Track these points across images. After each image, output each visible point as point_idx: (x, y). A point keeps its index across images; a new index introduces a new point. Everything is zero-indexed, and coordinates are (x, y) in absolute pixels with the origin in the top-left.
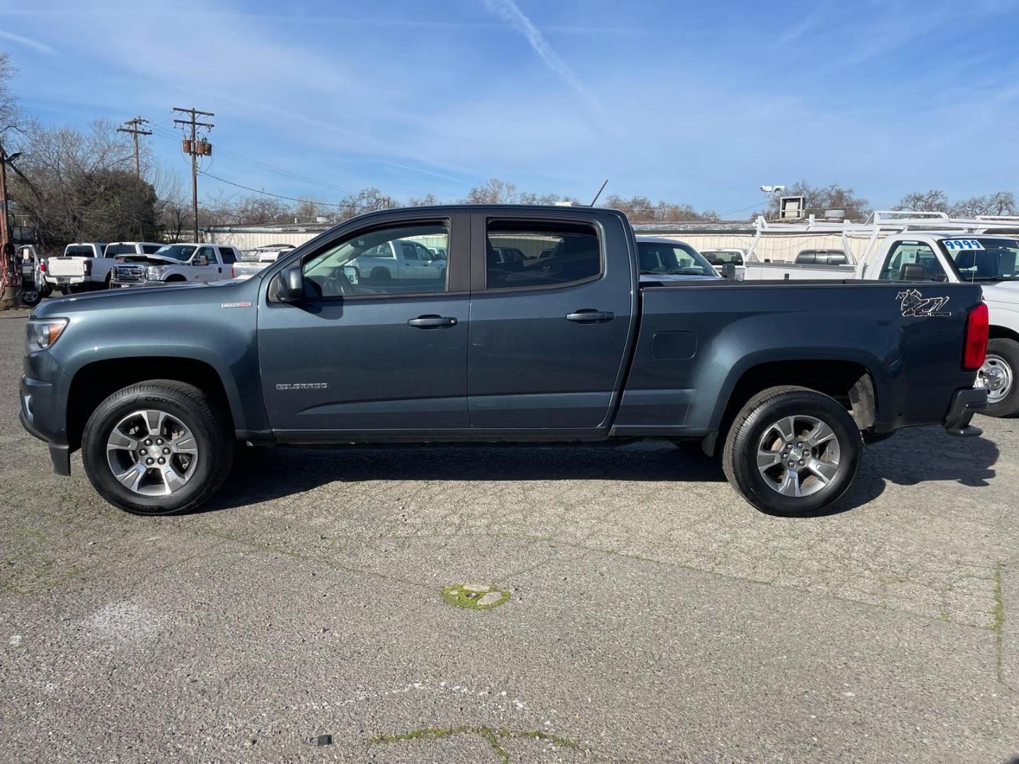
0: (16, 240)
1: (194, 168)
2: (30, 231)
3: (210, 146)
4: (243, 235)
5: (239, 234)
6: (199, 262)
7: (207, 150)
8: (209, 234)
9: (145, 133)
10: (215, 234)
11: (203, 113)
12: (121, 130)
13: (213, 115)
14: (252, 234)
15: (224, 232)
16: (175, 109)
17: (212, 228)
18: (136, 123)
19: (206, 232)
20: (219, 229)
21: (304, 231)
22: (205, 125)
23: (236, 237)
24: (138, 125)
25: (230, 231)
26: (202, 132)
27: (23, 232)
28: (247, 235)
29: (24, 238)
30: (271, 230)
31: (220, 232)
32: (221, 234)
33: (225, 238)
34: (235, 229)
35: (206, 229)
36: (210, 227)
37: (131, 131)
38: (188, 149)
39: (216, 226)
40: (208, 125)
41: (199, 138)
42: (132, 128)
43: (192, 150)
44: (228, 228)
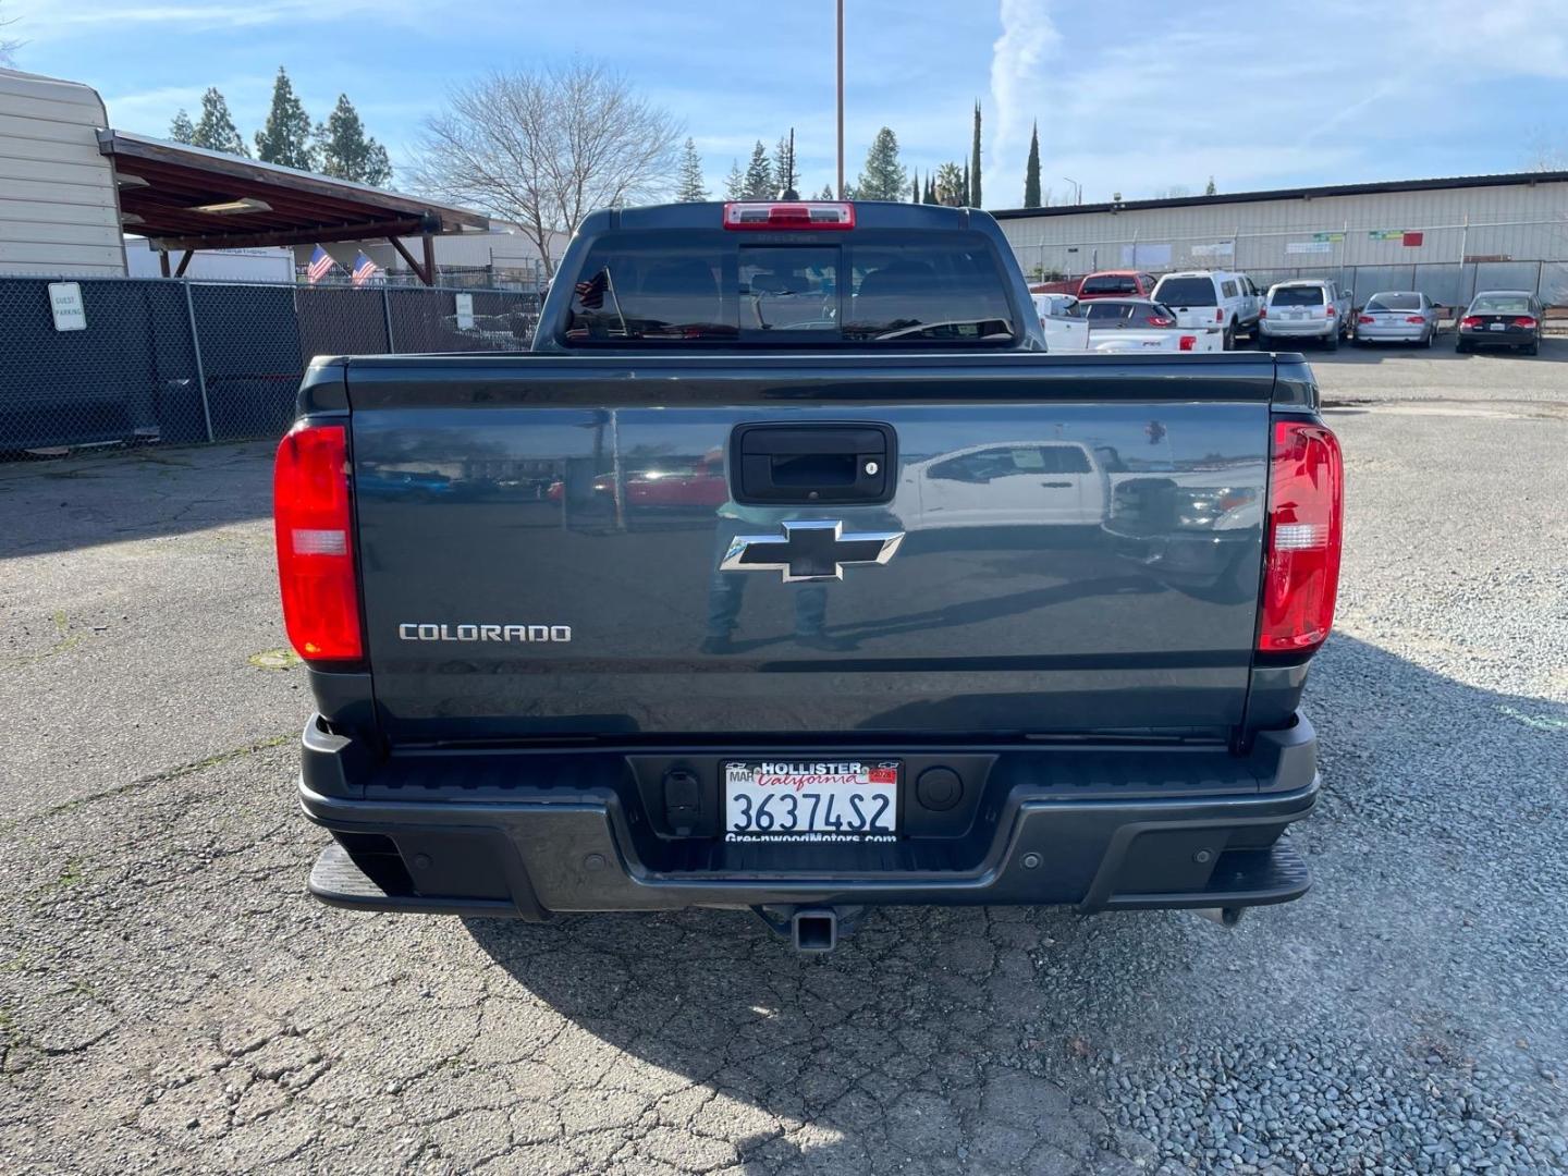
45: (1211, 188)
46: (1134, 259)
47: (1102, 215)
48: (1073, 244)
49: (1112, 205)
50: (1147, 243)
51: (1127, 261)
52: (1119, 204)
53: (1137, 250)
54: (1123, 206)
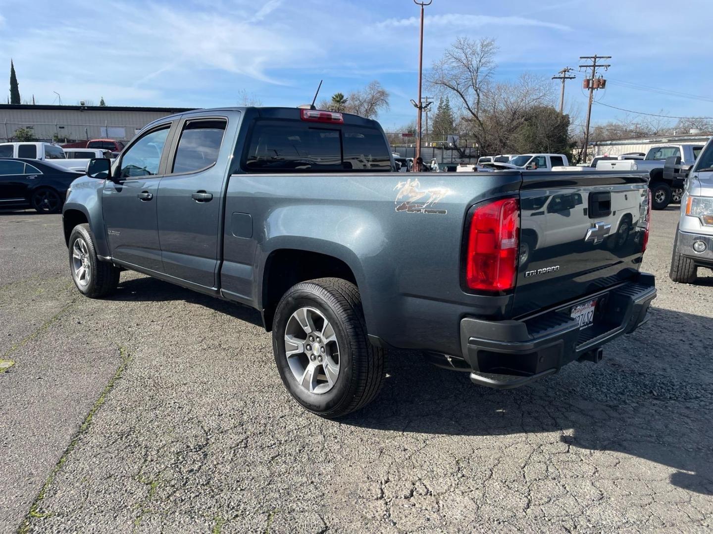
0: (466, 156)
1: (590, 99)
2: (475, 149)
3: (605, 81)
4: (620, 147)
5: (617, 146)
6: (531, 167)
7: (602, 84)
8: (596, 147)
9: (571, 78)
10: (601, 147)
11: (603, 57)
12: (554, 78)
13: (611, 57)
14: (626, 146)
15: (607, 145)
16: (581, 58)
17: (598, 143)
18: (565, 71)
19: (594, 146)
20: (603, 143)
21: (667, 141)
22: (603, 66)
23: (615, 148)
24: (566, 73)
25: (611, 144)
26: (600, 72)
27: (472, 151)
28: (623, 146)
29: (471, 154)
30: (640, 141)
31: (604, 145)
32: (605, 147)
33: (607, 150)
34: (614, 142)
35: (594, 143)
36: (597, 142)
37: (561, 78)
38: (587, 86)
39: (601, 141)
40: (606, 66)
41: (597, 76)
42: (562, 75)
43: (590, 86)
44: (609, 142)
45: (102, 102)
46: (107, 134)
47: (75, 112)
48: (62, 124)
49: (80, 107)
50: (112, 127)
51: (103, 134)
52: (84, 107)
53: (108, 130)
54: (86, 108)
